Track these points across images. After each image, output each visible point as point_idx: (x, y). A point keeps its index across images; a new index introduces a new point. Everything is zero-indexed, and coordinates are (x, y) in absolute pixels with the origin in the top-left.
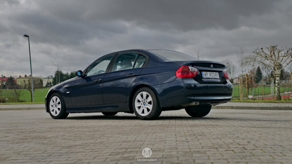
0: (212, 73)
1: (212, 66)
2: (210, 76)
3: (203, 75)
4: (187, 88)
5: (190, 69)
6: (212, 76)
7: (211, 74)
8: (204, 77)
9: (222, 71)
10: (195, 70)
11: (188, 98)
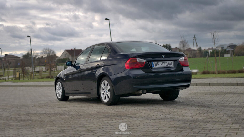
0: (165, 62)
1: (164, 56)
2: (162, 65)
3: (153, 65)
4: (135, 78)
5: (138, 60)
6: (164, 65)
7: (164, 64)
8: (154, 67)
9: (177, 60)
10: (144, 61)
11: (135, 87)
